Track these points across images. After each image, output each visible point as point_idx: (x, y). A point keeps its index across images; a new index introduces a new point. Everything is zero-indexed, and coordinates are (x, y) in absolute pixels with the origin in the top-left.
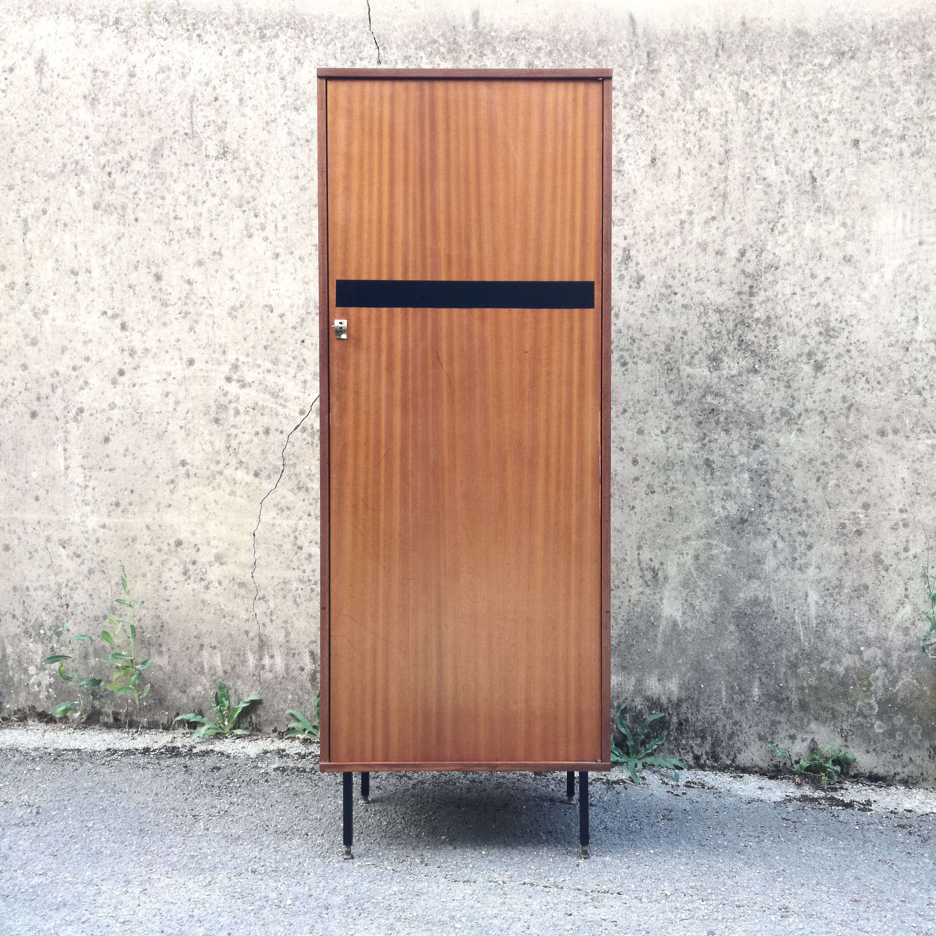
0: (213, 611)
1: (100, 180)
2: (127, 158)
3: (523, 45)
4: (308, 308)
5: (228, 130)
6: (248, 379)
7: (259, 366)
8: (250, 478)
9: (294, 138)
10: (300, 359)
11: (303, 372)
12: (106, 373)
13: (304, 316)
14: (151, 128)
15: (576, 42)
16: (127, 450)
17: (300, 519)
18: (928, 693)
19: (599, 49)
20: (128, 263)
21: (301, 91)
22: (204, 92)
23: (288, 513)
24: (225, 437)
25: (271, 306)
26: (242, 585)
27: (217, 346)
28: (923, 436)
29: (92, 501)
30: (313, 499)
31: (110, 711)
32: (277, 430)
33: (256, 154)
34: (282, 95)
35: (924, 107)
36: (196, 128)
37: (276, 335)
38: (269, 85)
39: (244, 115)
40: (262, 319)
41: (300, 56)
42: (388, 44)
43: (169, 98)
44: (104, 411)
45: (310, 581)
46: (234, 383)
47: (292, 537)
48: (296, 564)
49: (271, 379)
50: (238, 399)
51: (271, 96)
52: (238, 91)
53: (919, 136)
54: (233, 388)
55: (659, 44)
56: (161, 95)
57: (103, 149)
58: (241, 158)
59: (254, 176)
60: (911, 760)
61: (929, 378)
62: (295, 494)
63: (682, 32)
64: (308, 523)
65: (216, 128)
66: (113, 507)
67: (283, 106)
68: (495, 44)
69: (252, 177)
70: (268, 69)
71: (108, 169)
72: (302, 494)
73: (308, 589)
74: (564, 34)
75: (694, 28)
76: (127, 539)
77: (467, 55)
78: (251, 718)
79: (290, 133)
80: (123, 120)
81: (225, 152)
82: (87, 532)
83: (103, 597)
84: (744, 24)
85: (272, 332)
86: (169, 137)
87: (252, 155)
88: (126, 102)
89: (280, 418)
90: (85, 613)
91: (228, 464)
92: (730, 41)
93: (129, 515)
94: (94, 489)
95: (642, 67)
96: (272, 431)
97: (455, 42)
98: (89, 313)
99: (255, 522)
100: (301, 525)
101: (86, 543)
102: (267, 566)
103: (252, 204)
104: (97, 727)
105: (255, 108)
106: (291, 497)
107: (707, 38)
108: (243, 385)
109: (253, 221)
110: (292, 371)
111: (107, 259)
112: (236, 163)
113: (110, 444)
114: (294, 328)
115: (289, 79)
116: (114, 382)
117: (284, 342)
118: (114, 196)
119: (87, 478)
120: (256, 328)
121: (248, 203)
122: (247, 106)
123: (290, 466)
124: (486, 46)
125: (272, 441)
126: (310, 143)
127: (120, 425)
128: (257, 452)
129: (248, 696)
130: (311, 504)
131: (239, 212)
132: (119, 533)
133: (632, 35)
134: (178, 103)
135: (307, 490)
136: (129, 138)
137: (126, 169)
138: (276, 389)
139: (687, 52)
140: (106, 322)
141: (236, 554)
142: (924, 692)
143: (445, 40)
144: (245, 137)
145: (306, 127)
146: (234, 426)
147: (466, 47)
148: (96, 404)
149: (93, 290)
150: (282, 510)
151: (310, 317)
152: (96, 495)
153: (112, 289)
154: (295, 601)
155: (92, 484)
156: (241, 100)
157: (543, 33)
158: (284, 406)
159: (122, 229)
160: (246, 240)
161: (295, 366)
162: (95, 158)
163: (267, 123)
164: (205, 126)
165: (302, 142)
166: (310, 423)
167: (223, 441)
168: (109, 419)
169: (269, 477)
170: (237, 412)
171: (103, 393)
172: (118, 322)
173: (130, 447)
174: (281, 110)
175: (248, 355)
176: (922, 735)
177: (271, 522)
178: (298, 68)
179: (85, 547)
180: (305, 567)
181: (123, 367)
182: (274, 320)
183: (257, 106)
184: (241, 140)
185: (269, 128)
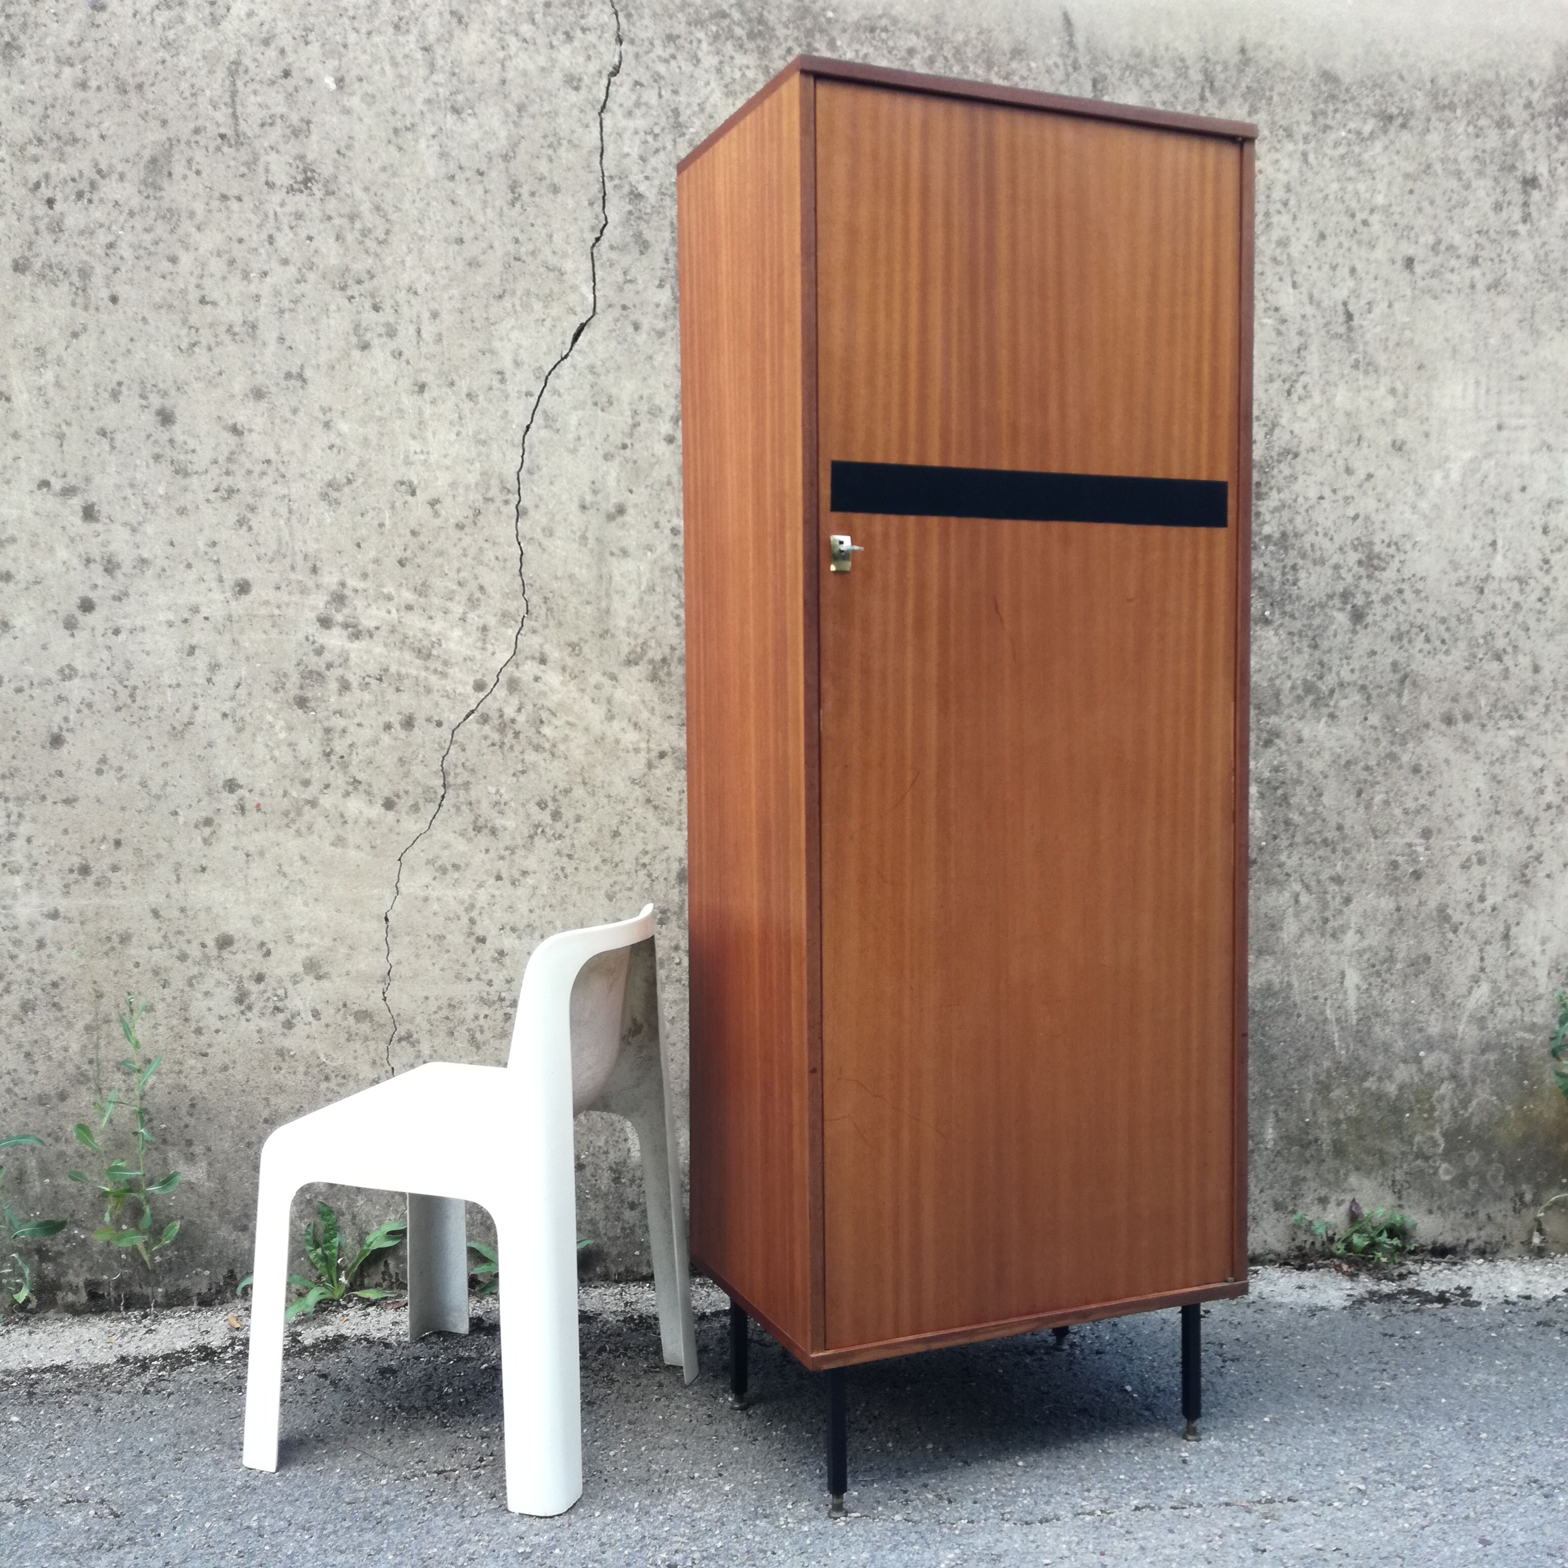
0: (302, 1069)
1: (27, 213)
2: (92, 174)
3: (884, 42)
4: (488, 489)
5: (314, 137)
6: (367, 623)
7: (389, 598)
8: (376, 811)
9: (453, 166)
10: (473, 586)
11: (481, 611)
12: (50, 605)
13: (480, 504)
14: (144, 116)
15: (975, 47)
16: (103, 760)
17: (480, 886)
18: (1513, 1114)
19: (1014, 65)
20: (96, 386)
21: (464, 76)
22: (259, 56)
23: (456, 875)
24: (320, 734)
25: (411, 484)
26: (363, 1016)
27: (299, 558)
28: (1504, 723)
29: (27, 865)
30: (506, 848)
31: (80, 1281)
32: (429, 720)
33: (374, 189)
34: (425, 81)
35: (1504, 215)
36: (243, 126)
37: (423, 539)
38: (399, 58)
40: (393, 507)
41: (462, 10)
42: (636, 9)
43: (184, 61)
44: (49, 682)
45: (502, 1000)
46: (336, 631)
47: (465, 920)
48: (473, 969)
49: (415, 623)
50: (347, 660)
51: (403, 81)
52: (333, 63)
53: (1497, 260)
54: (335, 640)
55: (1111, 67)
56: (162, 54)
57: (32, 150)
58: (341, 194)
59: (370, 231)
60: (1489, 1218)
61: (1513, 635)
62: (470, 840)
63: (1147, 52)
64: (497, 893)
65: (288, 132)
66: (75, 875)
67: (429, 101)
68: (835, 33)
69: (365, 233)
70: (397, 27)
71: (46, 192)
72: (483, 840)
73: (499, 1015)
74: (954, 31)
75: (1167, 49)
76: (109, 939)
77: (784, 46)
78: (386, 1264)
79: (443, 155)
80: (80, 95)
81: (307, 181)
82: (16, 928)
83: (57, 1056)
84: (1243, 51)
85: (414, 533)
86: (184, 139)
87: (366, 189)
88: (84, 60)
89: (436, 696)
90: (16, 1090)
91: (327, 786)
92: (1222, 76)
93: (112, 890)
94: (29, 840)
96: (420, 721)
97: (761, 21)
98: (8, 482)
99: (388, 894)
100: (482, 897)
101: (15, 951)
102: (416, 976)
103: (368, 286)
104: (51, 1314)
105: (370, 99)
106: (461, 846)
107: (1187, 68)
108: (356, 633)
109: (369, 317)
110: (458, 609)
111: (49, 376)
112: (332, 204)
113: (65, 749)
114: (460, 527)
115: (439, 51)
116: (70, 625)
117: (441, 553)
118: (61, 248)
119: (14, 818)
120: (381, 525)
121: (359, 282)
122: (352, 94)
123: (457, 787)
124: (818, 36)
125: (420, 741)
126: (485, 179)
127: (86, 711)
128: (389, 762)
129: (380, 1223)
130: (502, 858)
131: (339, 298)
132: (90, 927)
133: (1067, 47)
134: (203, 72)
135: (494, 832)
136: (94, 133)
137: (87, 196)
138: (426, 643)
139: (1157, 87)
140: (51, 503)
141: (348, 957)
142: (1507, 1113)
143: (743, 13)
144: (350, 154)
145: (476, 146)
146: (339, 713)
147: (781, 32)
148: (29, 669)
149: (16, 436)
150: (443, 870)
151: (492, 507)
152: (35, 852)
153: (61, 437)
154: (473, 1040)
155: (24, 829)
156: (340, 81)
157: (918, 24)
158: (444, 675)
159: (82, 317)
160: (356, 354)
161: (464, 599)
162: (16, 166)
163: (396, 131)
164: (263, 125)
165: (469, 174)
166: (496, 705)
167: (315, 741)
168: (60, 698)
169: (415, 808)
170: (345, 686)
171: (44, 647)
172: (76, 502)
173: (110, 754)
174: (425, 108)
175: (365, 576)
176: (1505, 1179)
177: (421, 894)
178: (457, 32)
179: (13, 957)
180: (491, 975)
181: (92, 595)
182: (419, 509)
183: (373, 97)
184: (341, 159)
185: (400, 141)
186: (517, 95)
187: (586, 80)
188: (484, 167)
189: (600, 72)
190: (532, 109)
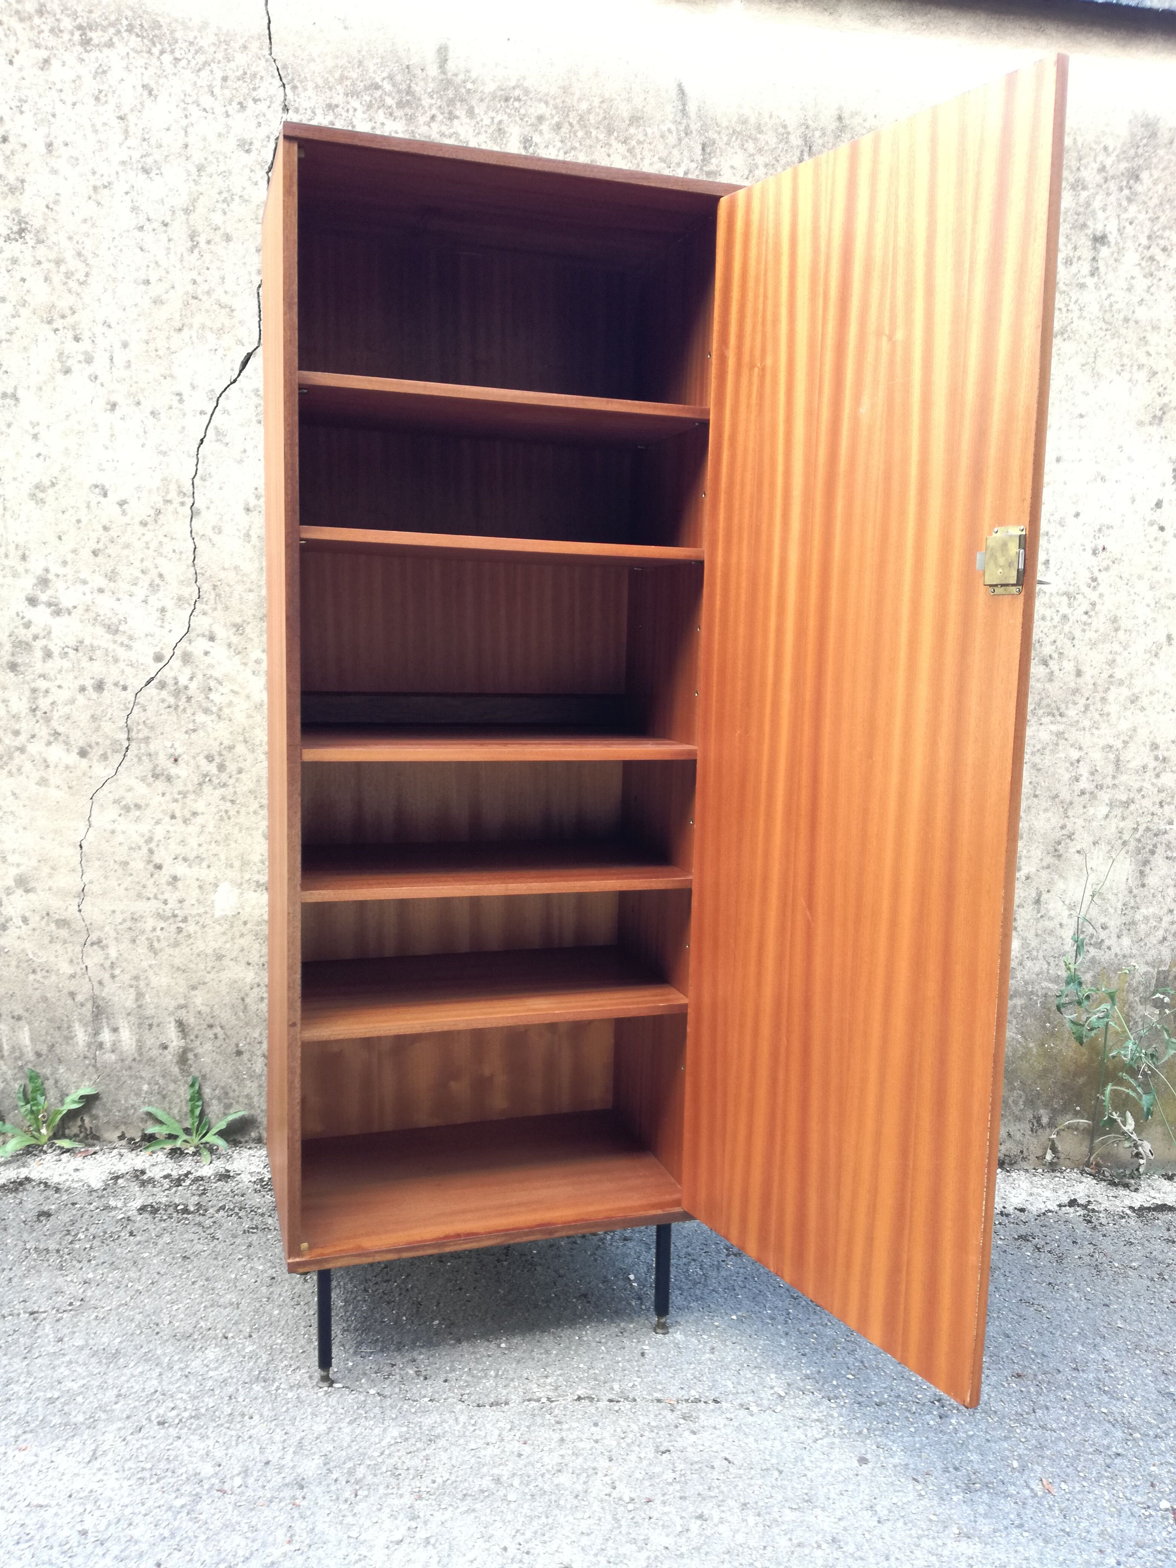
0: (14, 963)
3: (517, 110)
4: (167, 493)
5: (27, 194)
6: (65, 603)
7: (85, 582)
8: (73, 758)
9: (142, 217)
10: (154, 573)
11: (160, 595)
13: (160, 505)
15: (598, 114)
17: (158, 823)
18: (1035, 1050)
19: (632, 130)
21: (153, 141)
23: (138, 813)
24: (27, 693)
25: (103, 488)
26: (62, 923)
27: (12, 547)
28: (1046, 720)
30: (180, 793)
32: (116, 684)
33: (76, 238)
34: (121, 145)
35: (1074, 269)
37: (113, 533)
38: (99, 126)
39: (54, 172)
40: (88, 507)
41: (152, 84)
42: (301, 82)
45: (175, 916)
46: (42, 608)
47: (145, 850)
48: (151, 891)
49: (105, 605)
50: (49, 633)
51: (102, 145)
52: (43, 130)
53: (1064, 310)
54: (40, 616)
55: (719, 133)
58: (49, 242)
59: (72, 274)
60: (1009, 1135)
61: (1058, 643)
62: (149, 785)
63: (752, 120)
64: (171, 829)
65: (6, 190)
67: (123, 163)
68: (474, 102)
69: (69, 275)
70: (97, 99)
72: (160, 785)
73: (173, 928)
74: (580, 100)
75: (771, 117)
77: (429, 114)
78: (82, 1120)
79: (135, 209)
81: (22, 231)
84: (840, 118)
85: (105, 528)
87: (70, 238)
89: (122, 665)
91: (33, 736)
92: (820, 142)
95: (693, 165)
96: (109, 685)
97: (409, 92)
99: (82, 826)
100: (159, 832)
102: (104, 893)
103: (70, 320)
105: (75, 161)
106: (141, 789)
107: (788, 133)
108: (57, 610)
109: (71, 347)
110: (141, 592)
112: (41, 250)
114: (144, 524)
115: (132, 118)
117: (127, 546)
120: (79, 521)
121: (63, 317)
122: (59, 157)
123: (140, 741)
124: (458, 104)
125: (108, 702)
126: (169, 229)
128: (83, 718)
129: (77, 1088)
130: (176, 801)
131: (47, 329)
133: (680, 115)
135: (169, 779)
138: (115, 620)
139: (760, 150)
141: (50, 876)
142: (1031, 1049)
143: (394, 85)
144: (56, 208)
145: (162, 201)
146: (43, 676)
147: (426, 101)
150: (127, 809)
151: (170, 508)
154: (151, 947)
156: (49, 145)
157: (547, 94)
158: (129, 647)
160: (60, 377)
161: (146, 585)
163: (95, 188)
165: (155, 225)
166: (172, 674)
167: (25, 700)
169: (104, 757)
170: (48, 654)
174: (120, 168)
175: (65, 563)
176: (1025, 1104)
177: (110, 827)
178: (148, 102)
180: (166, 896)
182: (109, 510)
183: (77, 159)
184: (49, 212)
185: (99, 197)
186: (198, 157)
187: (257, 145)
188: (168, 220)
189: (268, 137)
190: (210, 169)
